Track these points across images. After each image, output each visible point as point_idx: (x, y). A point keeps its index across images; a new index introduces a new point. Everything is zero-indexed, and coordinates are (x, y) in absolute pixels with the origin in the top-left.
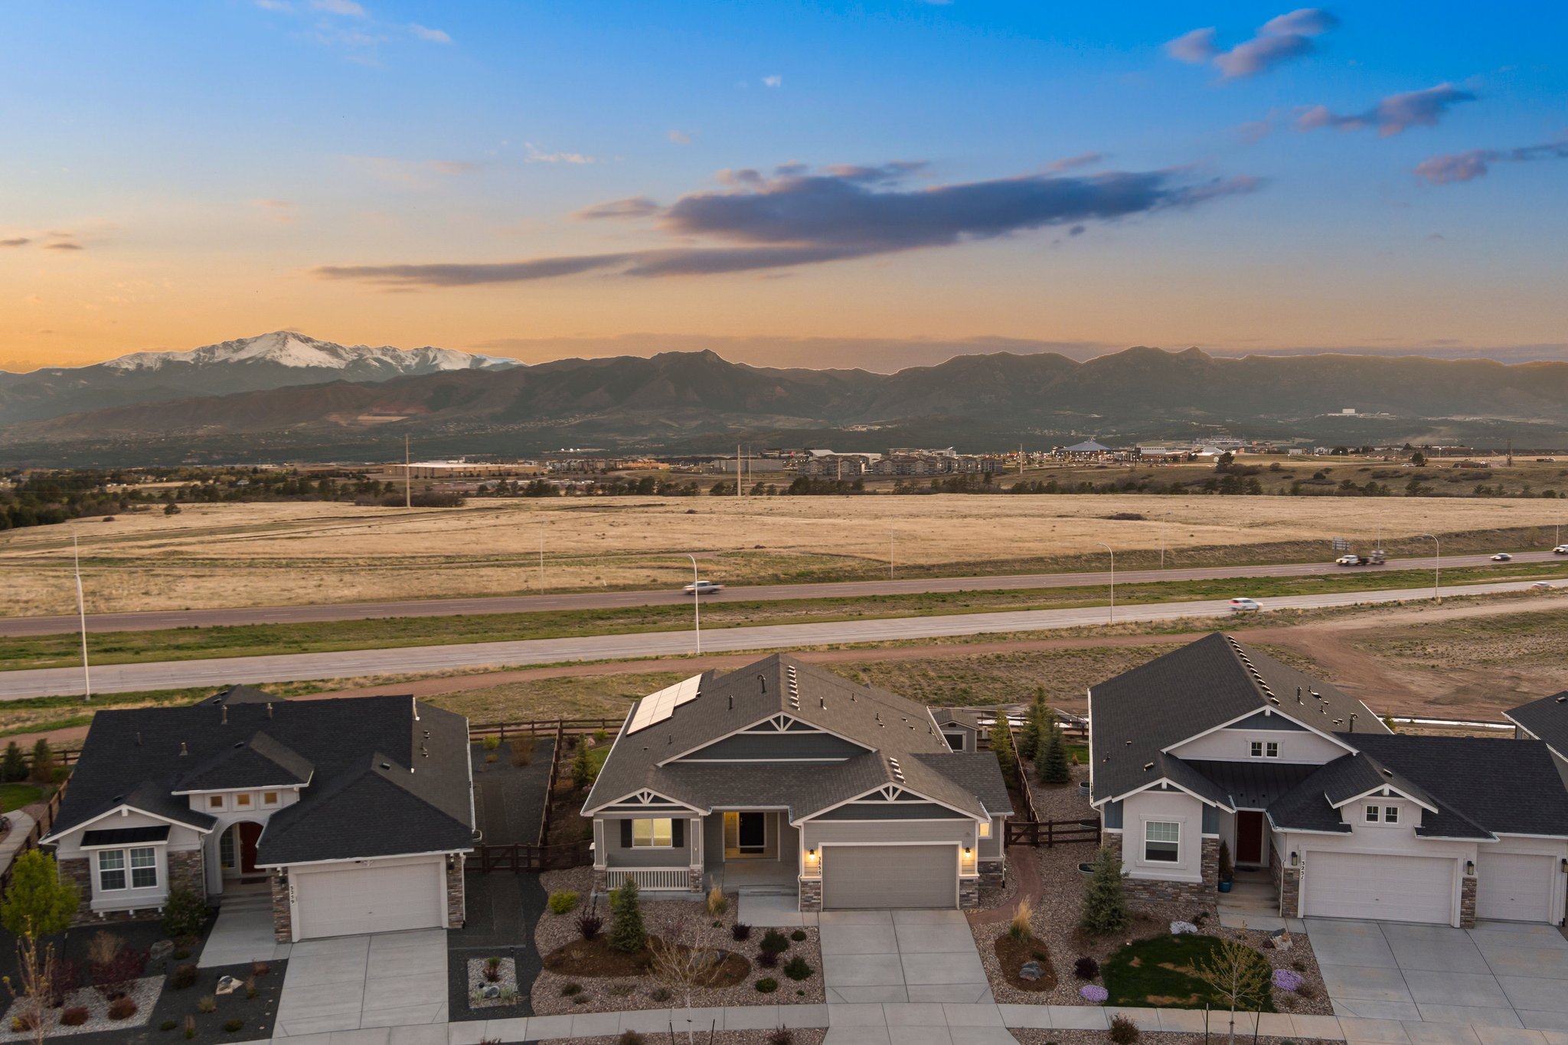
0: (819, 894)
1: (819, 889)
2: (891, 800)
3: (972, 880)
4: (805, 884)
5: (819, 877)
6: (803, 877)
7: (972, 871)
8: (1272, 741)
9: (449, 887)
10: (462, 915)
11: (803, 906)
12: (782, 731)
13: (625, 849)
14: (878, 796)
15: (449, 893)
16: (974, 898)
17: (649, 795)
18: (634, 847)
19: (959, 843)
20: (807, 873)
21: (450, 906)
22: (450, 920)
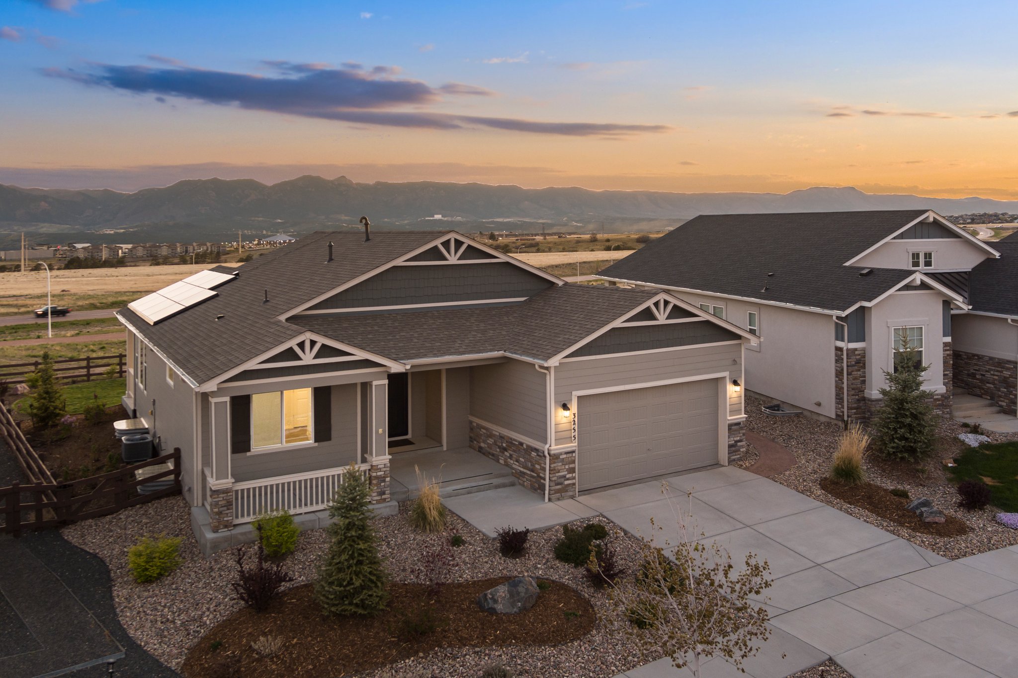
0: (574, 471)
1: (574, 462)
2: (662, 318)
3: (738, 424)
4: (555, 458)
5: (573, 445)
6: (550, 449)
7: (738, 412)
8: (928, 250)
11: (553, 492)
12: (453, 259)
13: (237, 454)
16: (742, 447)
17: (313, 343)
18: (254, 448)
19: (726, 374)
20: (558, 441)
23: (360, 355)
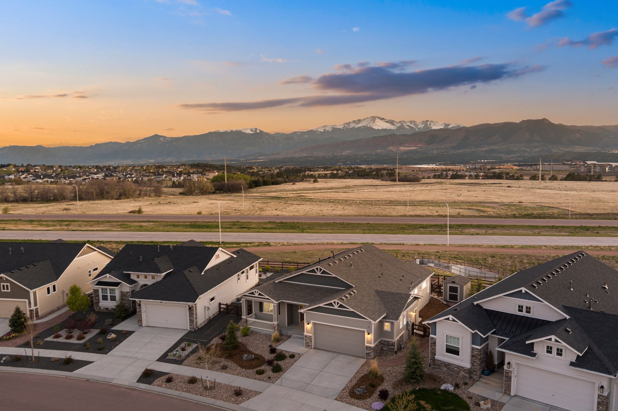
0: (311, 341)
1: (311, 339)
2: (336, 307)
3: (371, 347)
4: (306, 336)
5: (312, 335)
6: (305, 334)
7: (371, 343)
8: (529, 306)
9: (190, 316)
10: (194, 326)
11: (306, 345)
12: (319, 274)
13: (261, 312)
14: (331, 304)
15: (190, 318)
16: (372, 355)
17: (258, 292)
18: (264, 312)
19: (365, 330)
20: (307, 332)
21: (190, 322)
22: (190, 328)
23: (267, 297)
